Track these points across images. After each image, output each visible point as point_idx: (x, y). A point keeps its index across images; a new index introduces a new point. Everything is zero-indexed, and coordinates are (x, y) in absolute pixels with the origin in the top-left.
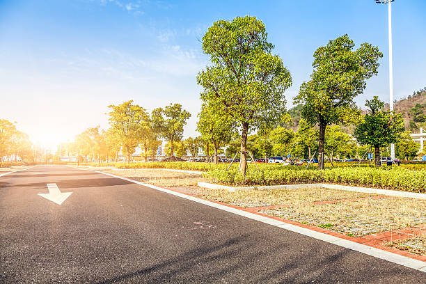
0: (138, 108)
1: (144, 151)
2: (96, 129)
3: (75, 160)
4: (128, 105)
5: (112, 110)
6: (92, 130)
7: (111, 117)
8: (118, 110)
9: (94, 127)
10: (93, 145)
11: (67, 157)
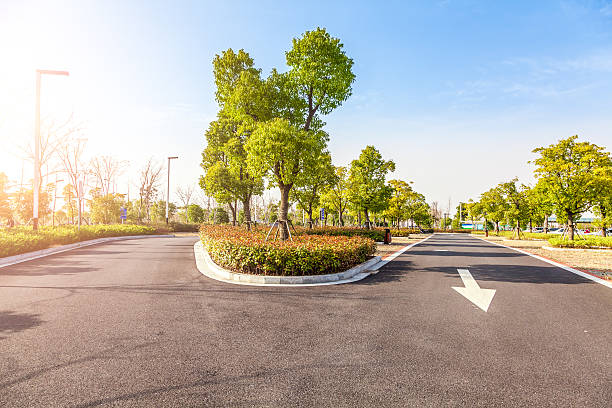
0: (587, 148)
1: (600, 216)
2: (512, 184)
3: (480, 227)
4: (568, 144)
5: (539, 156)
6: (506, 186)
7: (538, 167)
8: (550, 155)
9: (509, 182)
10: (507, 207)
11: (470, 222)
